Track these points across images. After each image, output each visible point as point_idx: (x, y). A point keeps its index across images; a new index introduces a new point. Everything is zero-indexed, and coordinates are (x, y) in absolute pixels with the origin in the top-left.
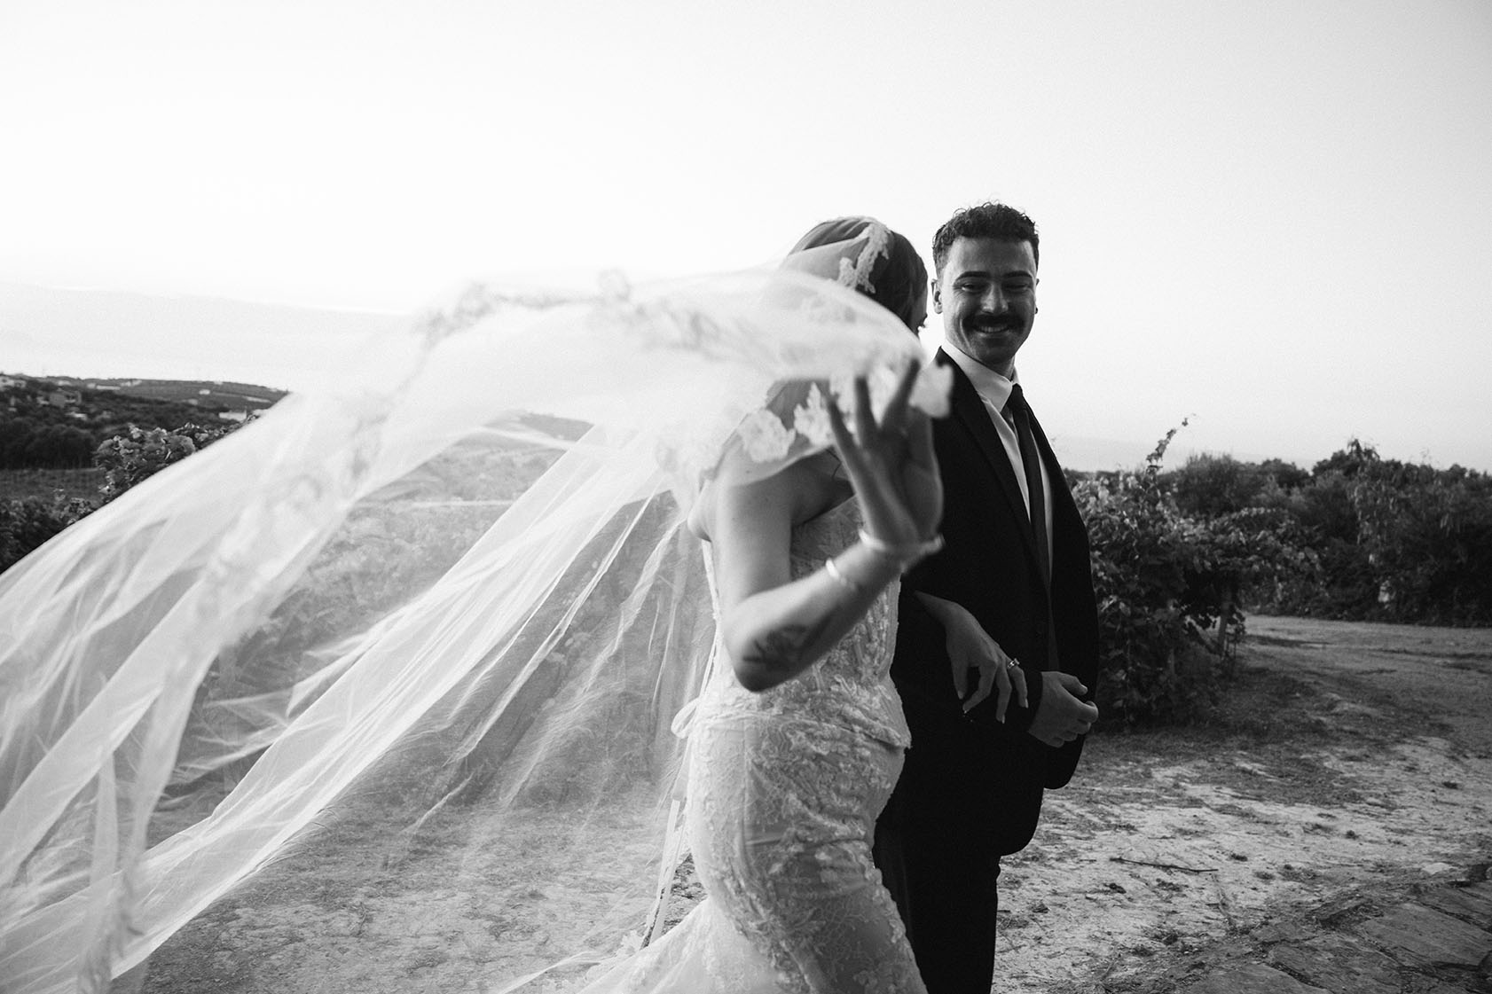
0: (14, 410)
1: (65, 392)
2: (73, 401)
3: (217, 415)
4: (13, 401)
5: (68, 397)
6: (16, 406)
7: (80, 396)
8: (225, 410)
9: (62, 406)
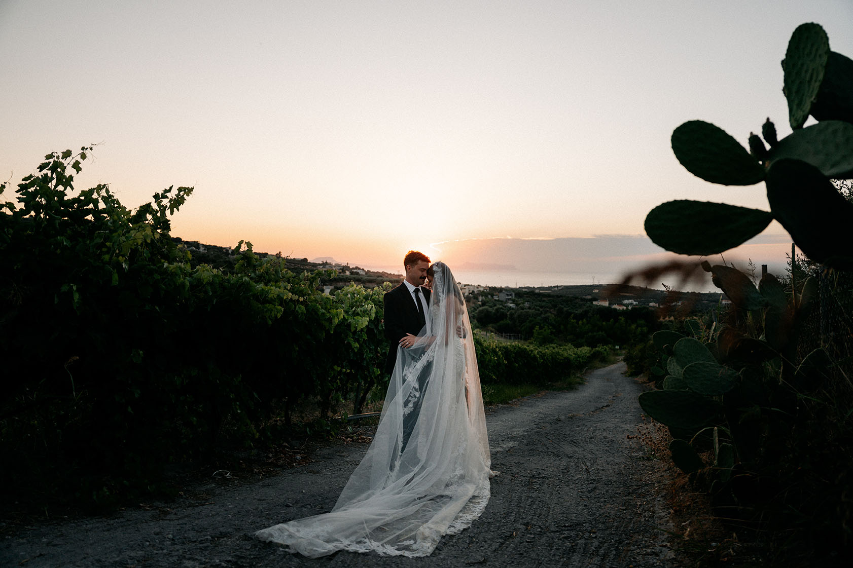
0: (480, 303)
1: (506, 293)
2: (510, 297)
3: (592, 303)
4: (480, 299)
5: (508, 295)
6: (481, 302)
7: (514, 294)
8: (596, 300)
9: (505, 300)
